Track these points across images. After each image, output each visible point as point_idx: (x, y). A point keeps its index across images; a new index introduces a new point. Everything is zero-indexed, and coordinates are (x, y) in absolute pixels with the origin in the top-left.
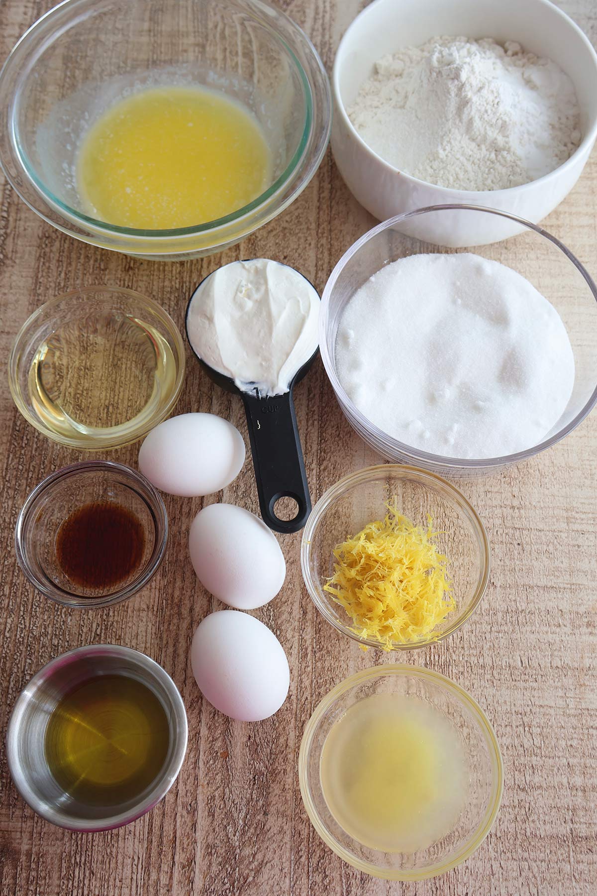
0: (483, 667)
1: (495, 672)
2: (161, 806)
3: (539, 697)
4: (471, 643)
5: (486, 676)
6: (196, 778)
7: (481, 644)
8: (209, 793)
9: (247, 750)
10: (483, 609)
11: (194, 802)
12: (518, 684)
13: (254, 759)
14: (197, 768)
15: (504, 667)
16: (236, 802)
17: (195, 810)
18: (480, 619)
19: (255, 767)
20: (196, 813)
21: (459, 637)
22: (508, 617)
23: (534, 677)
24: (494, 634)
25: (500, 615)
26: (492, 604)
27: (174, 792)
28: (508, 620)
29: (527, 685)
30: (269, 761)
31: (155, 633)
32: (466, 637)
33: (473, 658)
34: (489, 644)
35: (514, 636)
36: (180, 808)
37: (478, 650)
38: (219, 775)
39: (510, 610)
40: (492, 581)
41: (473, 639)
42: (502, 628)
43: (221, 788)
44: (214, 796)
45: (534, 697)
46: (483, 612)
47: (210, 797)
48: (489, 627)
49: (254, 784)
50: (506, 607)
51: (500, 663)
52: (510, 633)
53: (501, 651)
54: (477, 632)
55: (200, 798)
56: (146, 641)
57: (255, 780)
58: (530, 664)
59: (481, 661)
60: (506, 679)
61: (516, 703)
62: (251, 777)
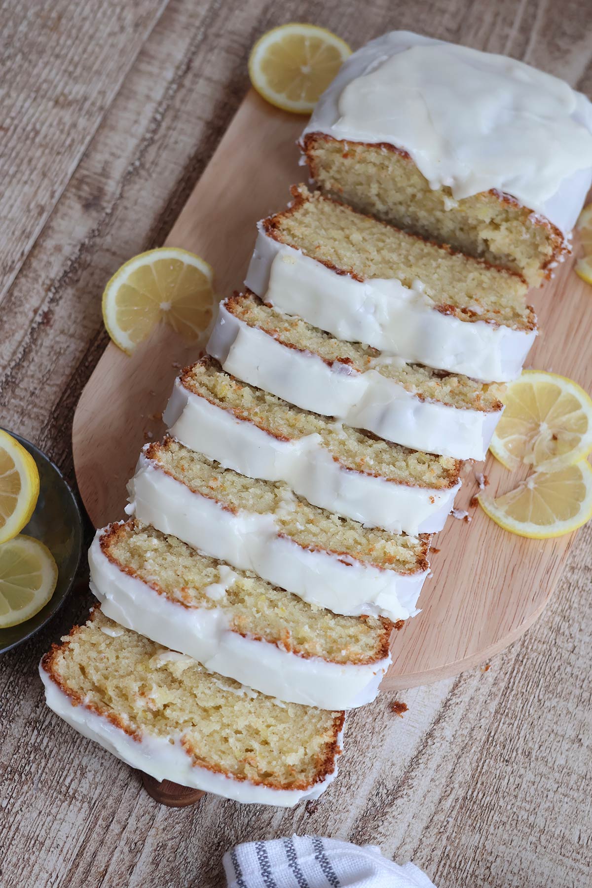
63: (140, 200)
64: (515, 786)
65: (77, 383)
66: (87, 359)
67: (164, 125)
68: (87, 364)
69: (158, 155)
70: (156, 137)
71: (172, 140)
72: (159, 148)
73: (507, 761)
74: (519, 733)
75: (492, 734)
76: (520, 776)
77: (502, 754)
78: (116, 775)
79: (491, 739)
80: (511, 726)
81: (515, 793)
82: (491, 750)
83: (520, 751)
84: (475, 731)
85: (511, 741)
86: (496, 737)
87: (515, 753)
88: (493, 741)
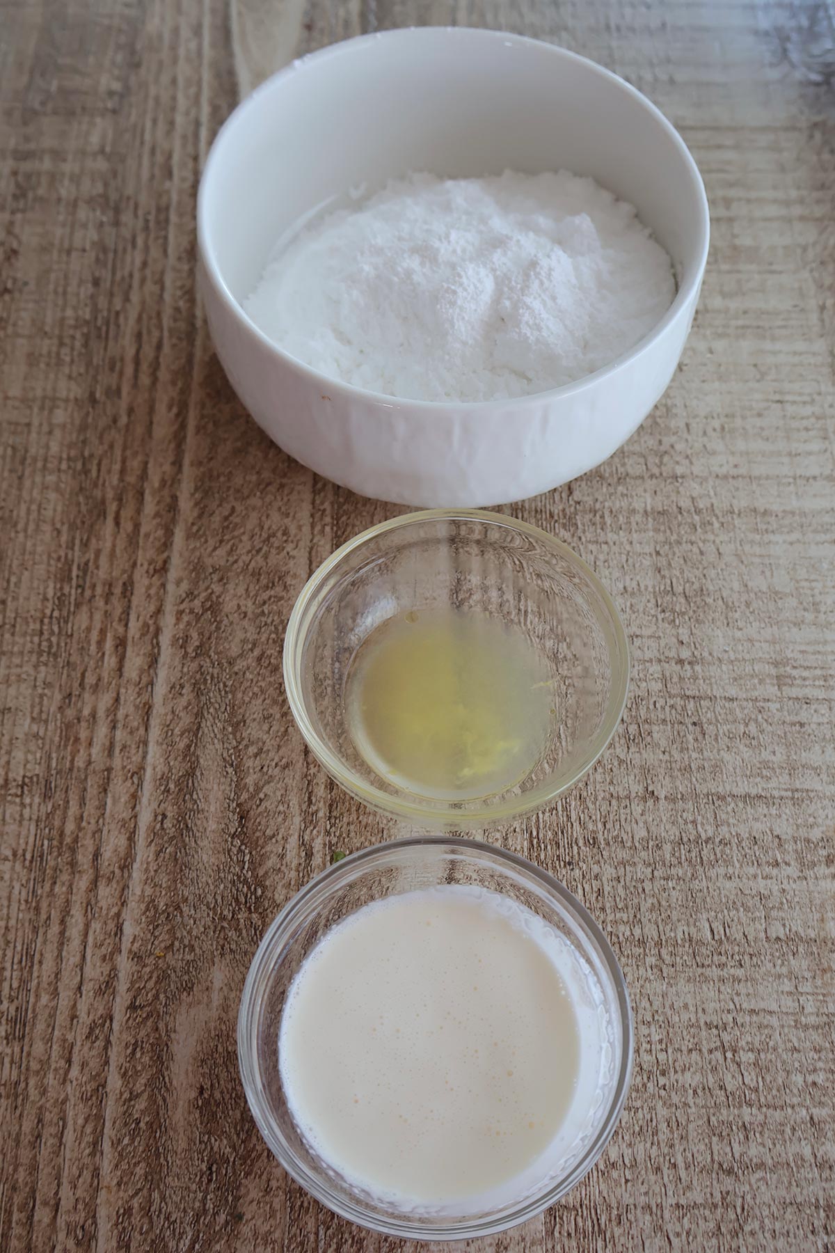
0: (642, 942)
1: (664, 952)
2: (24, 1233)
3: (748, 995)
4: (618, 899)
5: (648, 959)
6: (96, 1173)
7: (636, 901)
8: (120, 1203)
9: (197, 1116)
10: (637, 839)
11: (90, 1221)
12: (708, 972)
13: (209, 1133)
14: (98, 1154)
15: (679, 942)
16: (172, 1219)
17: (93, 1237)
18: (633, 856)
19: (212, 1148)
20: (93, 1244)
21: (595, 889)
22: (683, 852)
23: (737, 957)
24: (659, 883)
25: (667, 848)
26: (653, 829)
27: (52, 1202)
28: (683, 857)
29: (724, 973)
30: (238, 1135)
31: (27, 901)
32: (607, 889)
33: (622, 928)
34: (650, 901)
35: (696, 885)
36: (62, 1236)
37: (631, 912)
38: (143, 1165)
39: (685, 839)
40: (650, 789)
41: (621, 891)
42: (673, 871)
43: (145, 1191)
44: (131, 1208)
45: (738, 994)
46: (637, 844)
47: (122, 1211)
48: (650, 870)
49: (210, 1181)
50: (678, 834)
51: (673, 935)
52: (687, 880)
53: (674, 912)
54: (628, 879)
55: (102, 1213)
56: (8, 915)
57: (211, 1174)
58: (728, 934)
59: (637, 932)
60: (684, 964)
61: (706, 1006)
62: (204, 1167)
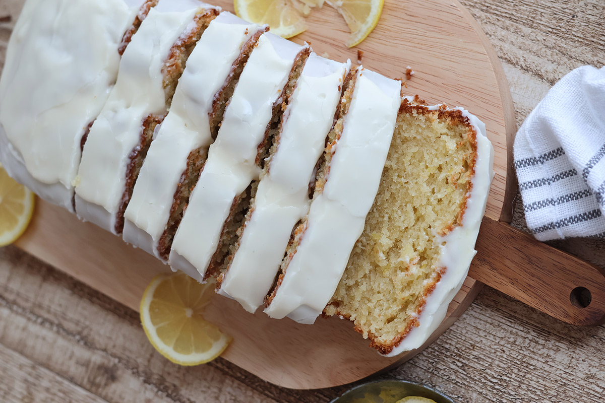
63: (108, 335)
64: (595, 9)
65: (259, 385)
66: (239, 377)
67: (46, 316)
68: (243, 377)
69: (71, 320)
70: (56, 322)
71: (59, 309)
72: (65, 319)
73: (573, 17)
74: (549, 7)
75: (550, 30)
76: (586, 5)
77: (567, 21)
78: (592, 348)
79: (554, 31)
80: (543, 14)
81: (601, 9)
82: (564, 30)
83: (565, 6)
84: (548, 44)
85: (556, 14)
86: (553, 27)
87: (566, 10)
88: (556, 29)
